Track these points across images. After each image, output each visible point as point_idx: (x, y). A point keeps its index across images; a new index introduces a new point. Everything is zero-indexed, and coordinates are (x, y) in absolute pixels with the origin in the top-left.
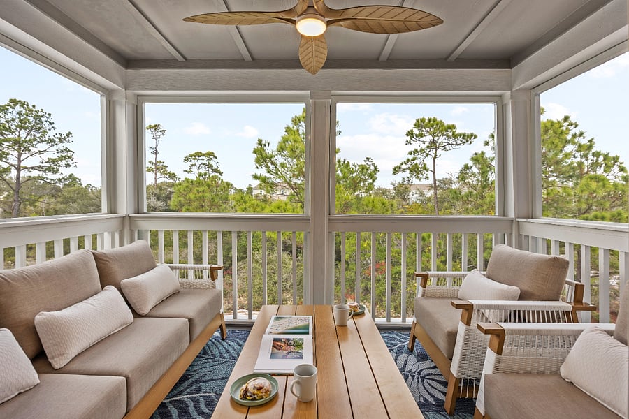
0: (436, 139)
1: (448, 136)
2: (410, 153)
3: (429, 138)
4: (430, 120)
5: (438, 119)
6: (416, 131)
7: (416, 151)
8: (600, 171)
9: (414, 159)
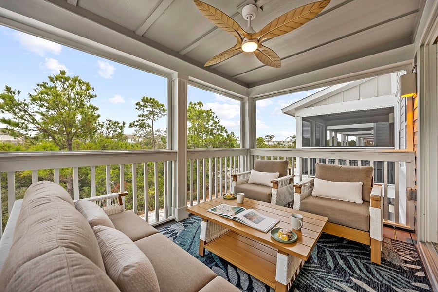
0: (154, 110)
1: (160, 110)
2: (139, 116)
3: (150, 109)
4: (151, 99)
5: (156, 100)
6: (142, 103)
7: (143, 116)
8: (220, 132)
9: (142, 120)
